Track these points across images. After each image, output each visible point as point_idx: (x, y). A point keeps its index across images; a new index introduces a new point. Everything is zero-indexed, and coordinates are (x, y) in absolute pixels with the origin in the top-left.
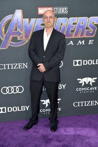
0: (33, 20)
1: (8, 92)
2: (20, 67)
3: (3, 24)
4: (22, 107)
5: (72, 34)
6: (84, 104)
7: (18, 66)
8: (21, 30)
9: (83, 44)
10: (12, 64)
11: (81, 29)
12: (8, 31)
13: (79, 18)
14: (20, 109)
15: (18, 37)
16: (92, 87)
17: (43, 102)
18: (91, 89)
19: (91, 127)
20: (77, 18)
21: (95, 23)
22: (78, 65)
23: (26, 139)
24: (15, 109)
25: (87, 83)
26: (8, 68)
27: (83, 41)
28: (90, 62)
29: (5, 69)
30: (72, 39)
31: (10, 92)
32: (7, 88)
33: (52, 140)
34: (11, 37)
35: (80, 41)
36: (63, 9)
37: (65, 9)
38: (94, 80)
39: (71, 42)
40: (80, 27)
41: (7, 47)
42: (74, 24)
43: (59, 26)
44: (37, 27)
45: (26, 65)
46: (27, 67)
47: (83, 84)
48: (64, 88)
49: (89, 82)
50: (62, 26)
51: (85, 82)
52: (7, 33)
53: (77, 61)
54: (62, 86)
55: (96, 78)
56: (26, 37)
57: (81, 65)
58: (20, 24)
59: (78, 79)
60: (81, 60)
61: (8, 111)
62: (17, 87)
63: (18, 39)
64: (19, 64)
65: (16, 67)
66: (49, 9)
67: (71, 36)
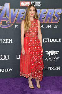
0: (17, 10)
2: (7, 42)
4: (8, 69)
6: (49, 69)
7: (5, 41)
8: (9, 17)
9: (51, 27)
10: (2, 40)
11: (49, 17)
13: (48, 9)
15: (6, 21)
16: (55, 57)
18: (55, 58)
19: (54, 85)
20: (47, 9)
21: (59, 13)
22: (46, 42)
23: (9, 91)
24: (3, 70)
25: (52, 54)
27: (51, 26)
28: (55, 40)
33: (27, 92)
34: (2, 21)
35: (48, 26)
36: (37, 3)
37: (39, 3)
38: (57, 53)
39: (42, 26)
40: (48, 15)
42: (44, 13)
44: (19, 15)
45: (11, 40)
46: (11, 42)
47: (50, 55)
49: (54, 54)
51: (51, 54)
53: (46, 39)
55: (58, 51)
56: (12, 21)
57: (48, 42)
58: (8, 12)
59: (46, 52)
60: (49, 39)
62: (5, 56)
63: (6, 23)
64: (6, 40)
65: (4, 42)
66: (28, 2)
67: (43, 22)
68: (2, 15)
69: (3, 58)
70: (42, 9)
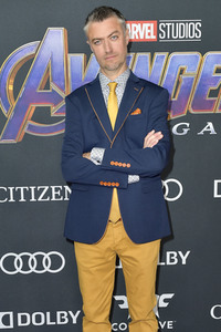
1: (19, 270)
2: (57, 196)
3: (10, 71)
4: (59, 313)
5: (213, 102)
7: (49, 193)
8: (62, 89)
10: (33, 188)
12: (23, 89)
14: (53, 318)
15: (53, 109)
17: (122, 302)
24: (38, 319)
26: (22, 200)
29: (12, 200)
30: (213, 118)
31: (26, 267)
32: (18, 257)
34: (33, 107)
37: (195, 27)
39: (210, 124)
41: (20, 138)
42: (218, 70)
43: (175, 76)
48: (184, 263)
50: (183, 77)
52: (20, 95)
54: (178, 257)
58: (57, 70)
61: (20, 324)
62: (46, 256)
63: (53, 114)
64: (53, 188)
65: (45, 197)
66: (146, 25)
67: (210, 109)
68: (33, 83)
69: (40, 267)
70: (209, 54)
